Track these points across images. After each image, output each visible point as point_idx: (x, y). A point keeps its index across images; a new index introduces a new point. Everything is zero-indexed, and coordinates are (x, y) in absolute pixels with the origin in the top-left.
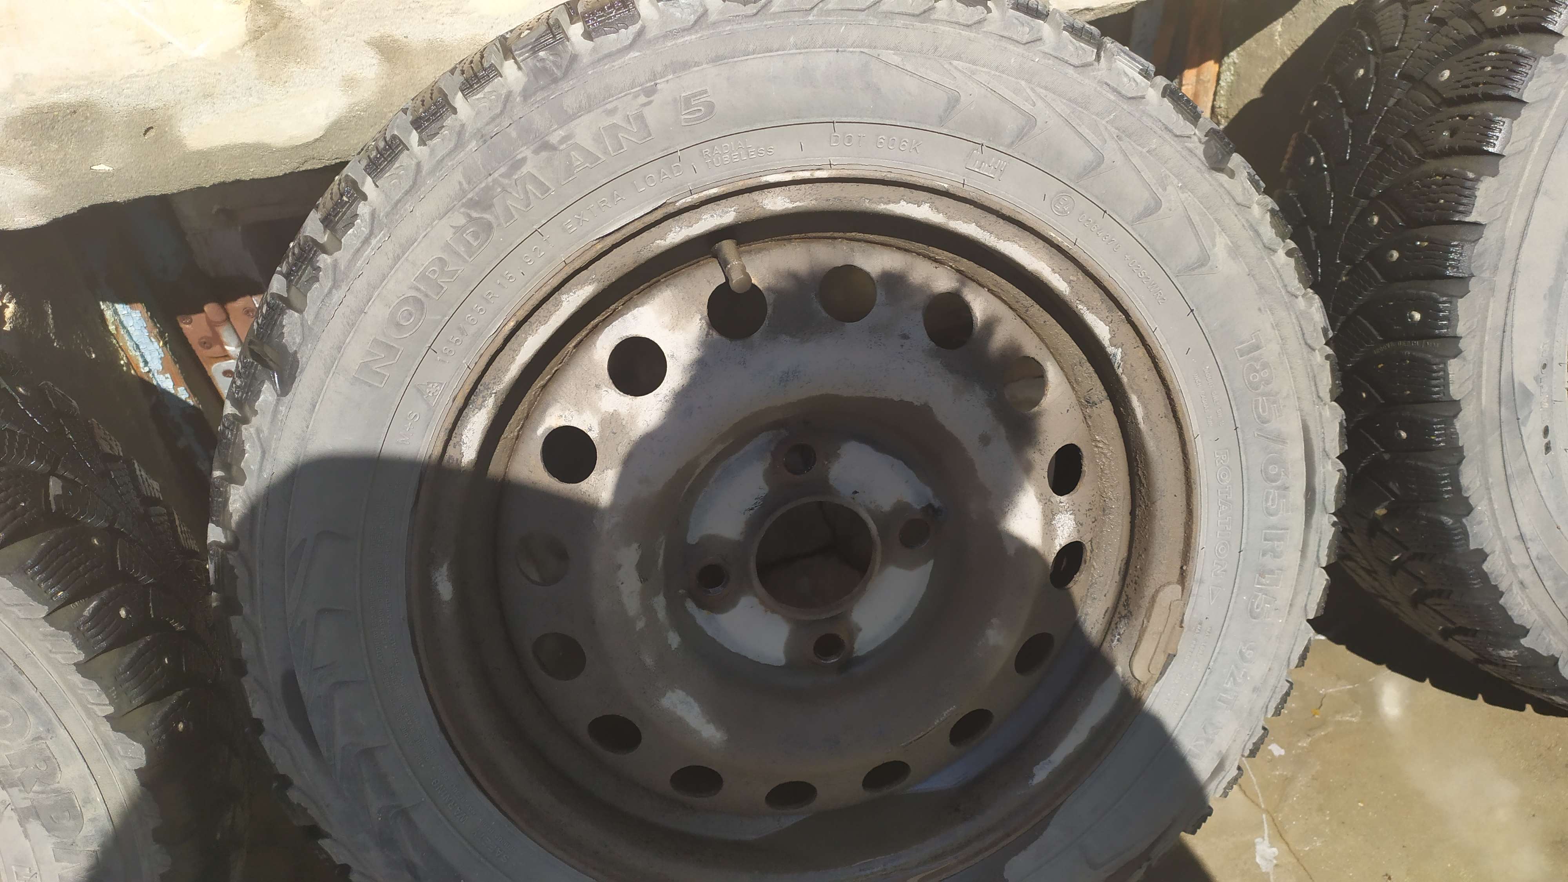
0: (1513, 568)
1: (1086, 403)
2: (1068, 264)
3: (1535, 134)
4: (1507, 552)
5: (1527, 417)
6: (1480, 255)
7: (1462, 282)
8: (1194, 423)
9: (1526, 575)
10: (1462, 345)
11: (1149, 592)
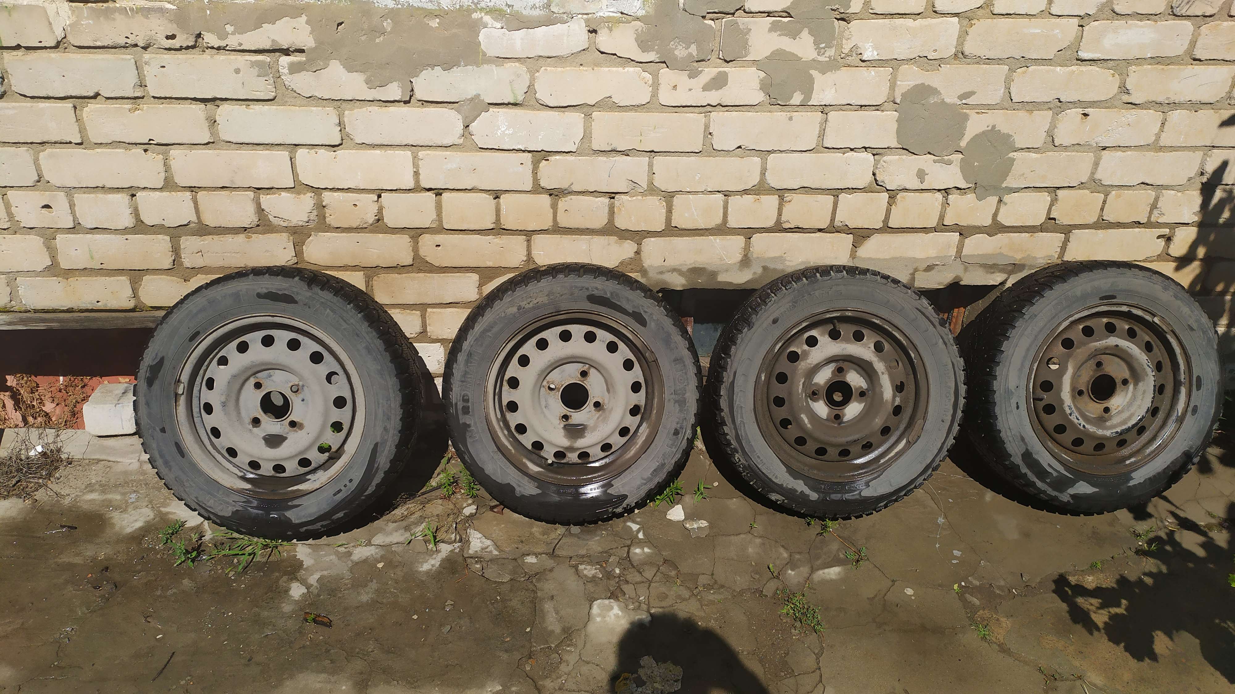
0: (1007, 436)
1: (907, 374)
2: (907, 339)
3: (1017, 333)
4: (1006, 432)
5: (1012, 398)
6: (1003, 358)
7: (998, 364)
8: (931, 381)
9: (1011, 439)
10: (997, 377)
11: (916, 420)
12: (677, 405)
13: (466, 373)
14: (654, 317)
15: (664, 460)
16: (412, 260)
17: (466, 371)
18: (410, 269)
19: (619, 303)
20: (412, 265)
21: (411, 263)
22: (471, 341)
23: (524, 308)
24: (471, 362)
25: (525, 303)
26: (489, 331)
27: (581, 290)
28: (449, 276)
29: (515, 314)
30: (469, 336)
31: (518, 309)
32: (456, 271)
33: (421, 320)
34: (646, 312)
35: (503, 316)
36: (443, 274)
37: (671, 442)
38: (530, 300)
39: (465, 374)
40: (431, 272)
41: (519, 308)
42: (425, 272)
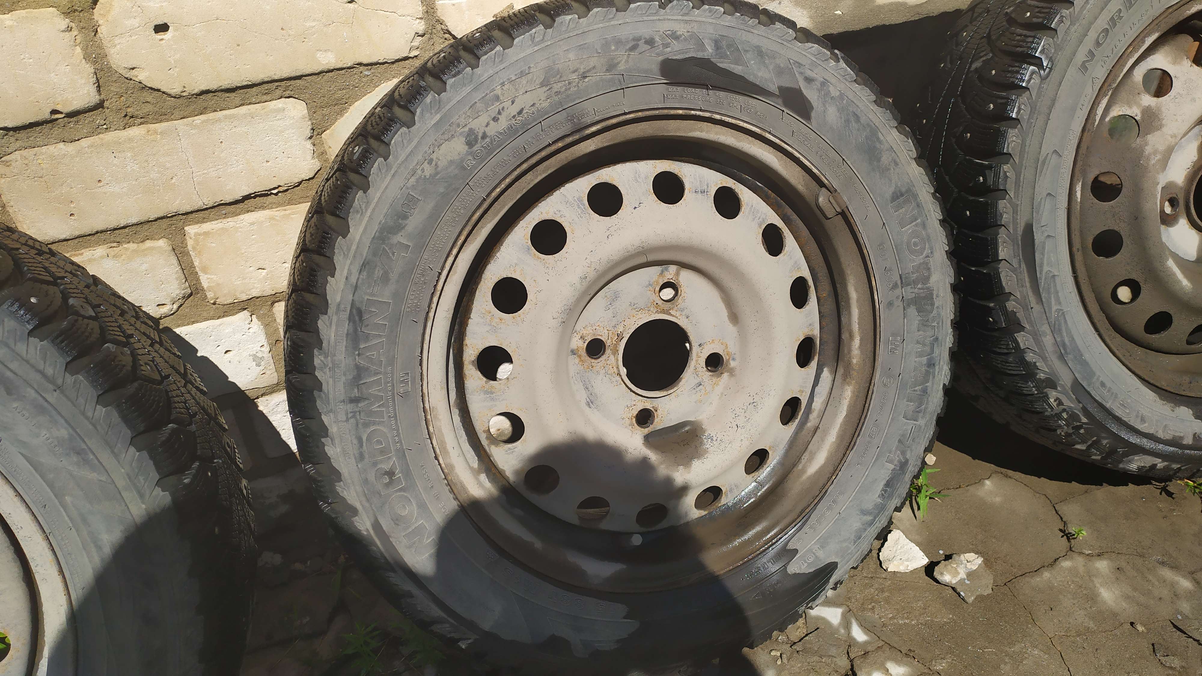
12: (912, 311)
13: (360, 372)
14: (831, 88)
15: (903, 453)
16: (93, 89)
17: (358, 368)
18: (98, 118)
19: (737, 69)
20: (100, 105)
21: (93, 98)
22: (350, 273)
23: (484, 136)
24: (367, 338)
25: (484, 118)
26: (397, 228)
27: (633, 48)
28: (219, 120)
29: (462, 160)
30: (338, 259)
31: (470, 144)
32: (238, 101)
33: (174, 261)
34: (809, 80)
35: (427, 173)
36: (202, 117)
37: (912, 406)
38: (496, 107)
39: (358, 377)
40: (161, 116)
41: (471, 140)
42: (144, 119)
